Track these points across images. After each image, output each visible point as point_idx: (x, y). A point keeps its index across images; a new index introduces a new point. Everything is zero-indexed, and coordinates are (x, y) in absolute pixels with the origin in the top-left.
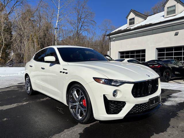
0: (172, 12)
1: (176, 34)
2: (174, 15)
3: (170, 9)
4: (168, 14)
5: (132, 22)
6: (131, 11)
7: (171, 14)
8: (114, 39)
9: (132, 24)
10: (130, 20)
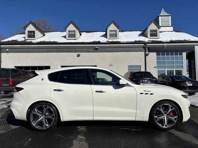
0: (73, 36)
1: (78, 56)
2: (75, 38)
3: (71, 33)
4: (69, 37)
5: (32, 34)
6: (31, 23)
8: (7, 50)
10: (29, 32)
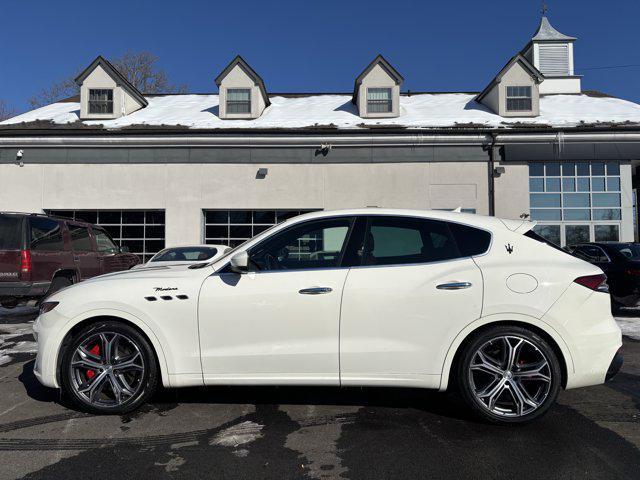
0: (241, 107)
1: (261, 175)
2: (248, 116)
3: (235, 97)
5: (102, 101)
6: (99, 64)
7: (238, 112)
8: (19, 154)
9: (103, 112)
10: (92, 92)
